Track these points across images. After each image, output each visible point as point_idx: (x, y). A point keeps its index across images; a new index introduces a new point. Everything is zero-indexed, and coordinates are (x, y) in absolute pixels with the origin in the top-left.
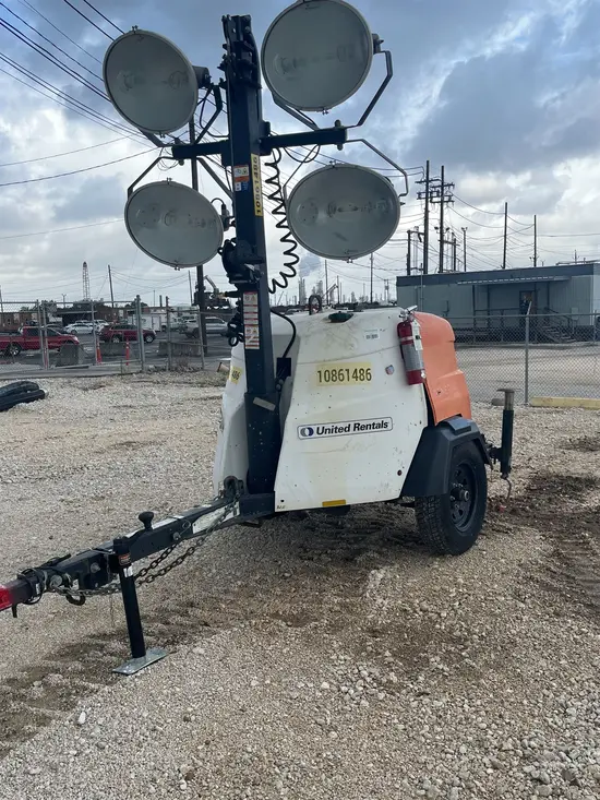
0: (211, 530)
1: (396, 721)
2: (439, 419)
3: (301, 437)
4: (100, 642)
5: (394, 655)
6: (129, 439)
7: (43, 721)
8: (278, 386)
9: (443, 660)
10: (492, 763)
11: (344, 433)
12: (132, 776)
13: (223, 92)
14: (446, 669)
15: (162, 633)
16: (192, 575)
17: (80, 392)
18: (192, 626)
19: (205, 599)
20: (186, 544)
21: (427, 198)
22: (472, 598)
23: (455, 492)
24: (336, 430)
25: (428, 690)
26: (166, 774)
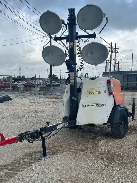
0: (61, 128)
1: (107, 172)
2: (117, 104)
3: (83, 107)
4: (35, 153)
5: (106, 159)
6: (35, 110)
7: (24, 168)
8: (78, 95)
9: (118, 160)
10: (130, 181)
11: (94, 106)
12: (47, 180)
13: (68, 25)
14: (119, 162)
15: (49, 152)
16: (55, 140)
17: (20, 99)
18: (57, 151)
19: (59, 146)
20: (56, 131)
21: (111, 52)
22: (125, 148)
23: (121, 123)
24: (92, 105)
25: (115, 166)
26: (54, 180)
